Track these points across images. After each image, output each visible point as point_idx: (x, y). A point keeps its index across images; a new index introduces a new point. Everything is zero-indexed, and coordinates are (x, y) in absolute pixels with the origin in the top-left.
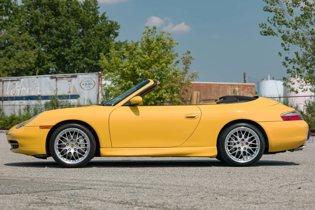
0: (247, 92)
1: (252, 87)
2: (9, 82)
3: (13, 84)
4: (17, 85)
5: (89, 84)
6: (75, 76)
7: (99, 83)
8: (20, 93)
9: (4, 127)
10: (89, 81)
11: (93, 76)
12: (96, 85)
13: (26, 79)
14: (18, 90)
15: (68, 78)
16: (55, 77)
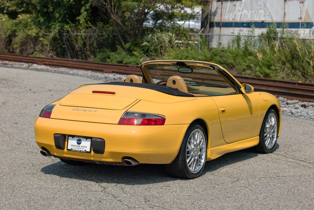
2: (229, 1)
3: (234, 5)
4: (238, 6)
8: (241, 18)
14: (239, 14)
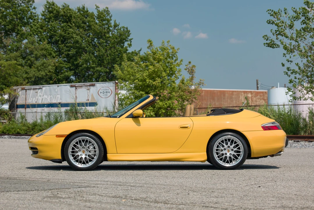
0: (259, 99)
1: (264, 94)
2: (32, 90)
3: (36, 92)
4: (39, 93)
5: (107, 92)
6: (93, 84)
7: (116, 91)
8: (42, 101)
9: (26, 133)
10: (107, 90)
11: (110, 85)
12: (113, 93)
13: (48, 87)
14: (40, 98)
15: (86, 87)
16: (74, 86)
